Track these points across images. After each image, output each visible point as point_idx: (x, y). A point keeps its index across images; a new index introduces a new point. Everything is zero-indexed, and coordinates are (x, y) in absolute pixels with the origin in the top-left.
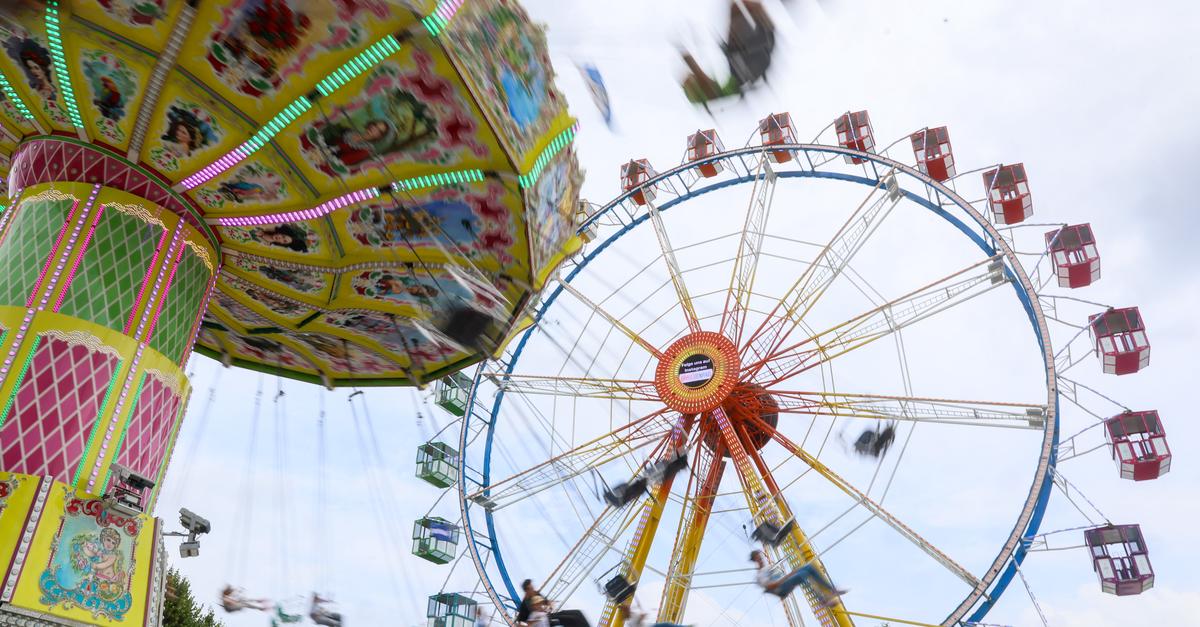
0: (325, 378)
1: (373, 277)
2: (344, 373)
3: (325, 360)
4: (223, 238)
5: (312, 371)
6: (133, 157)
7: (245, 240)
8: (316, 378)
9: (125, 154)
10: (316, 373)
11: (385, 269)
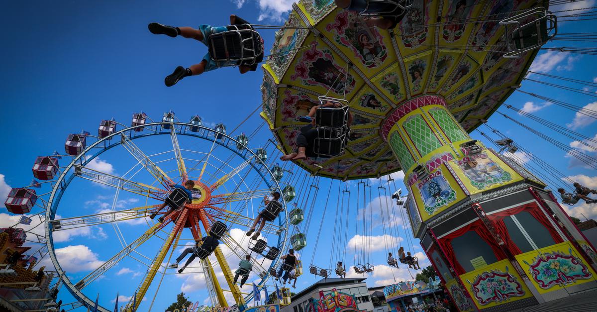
0: (513, 87)
1: (476, 41)
2: (515, 77)
3: (505, 82)
4: (434, 91)
5: (506, 91)
6: (394, 106)
7: (438, 84)
8: (511, 91)
9: (393, 108)
10: (509, 89)
11: (475, 34)
